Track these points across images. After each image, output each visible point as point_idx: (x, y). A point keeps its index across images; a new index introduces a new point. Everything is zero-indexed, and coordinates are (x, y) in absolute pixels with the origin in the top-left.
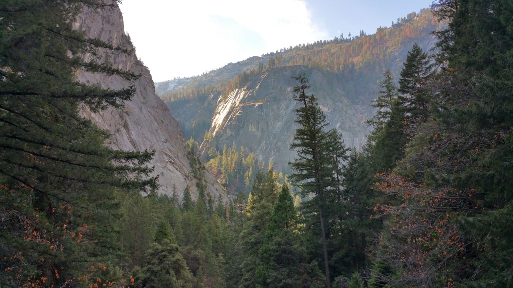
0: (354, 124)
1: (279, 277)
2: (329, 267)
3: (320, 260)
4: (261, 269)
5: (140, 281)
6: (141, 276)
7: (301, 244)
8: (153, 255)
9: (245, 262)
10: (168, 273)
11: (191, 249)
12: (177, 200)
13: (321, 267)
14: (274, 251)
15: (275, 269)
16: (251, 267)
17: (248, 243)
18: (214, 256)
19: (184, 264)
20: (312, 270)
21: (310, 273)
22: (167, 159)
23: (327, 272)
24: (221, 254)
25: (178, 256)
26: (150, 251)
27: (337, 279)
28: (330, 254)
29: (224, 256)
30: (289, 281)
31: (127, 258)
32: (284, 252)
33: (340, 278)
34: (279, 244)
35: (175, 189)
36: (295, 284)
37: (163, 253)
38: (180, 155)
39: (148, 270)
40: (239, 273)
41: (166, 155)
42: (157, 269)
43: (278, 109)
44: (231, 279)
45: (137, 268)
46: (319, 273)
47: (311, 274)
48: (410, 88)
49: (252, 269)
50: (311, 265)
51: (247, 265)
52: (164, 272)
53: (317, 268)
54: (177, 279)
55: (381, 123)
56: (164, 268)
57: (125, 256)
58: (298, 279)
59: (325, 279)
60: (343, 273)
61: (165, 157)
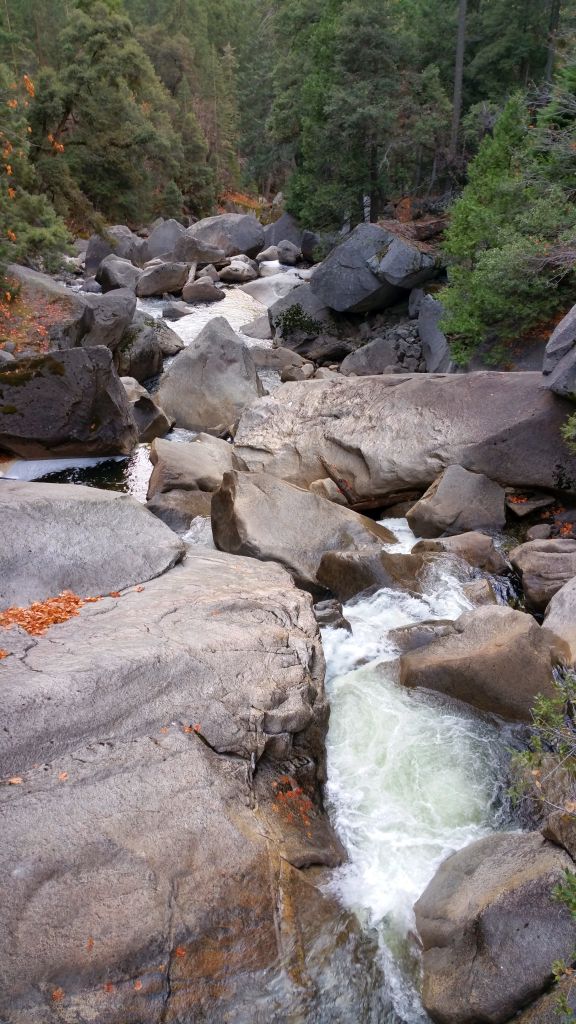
1: (351, 99)
2: (464, 80)
3: (446, 63)
4: (312, 82)
5: (57, 102)
6: (60, 88)
7: (409, 24)
8: (75, 40)
9: (280, 64)
10: (114, 84)
11: (159, 33)
13: (446, 79)
14: (345, 38)
15: (343, 83)
16: (291, 77)
17: (286, 17)
18: (214, 51)
19: (148, 66)
20: (425, 87)
21: (418, 94)
23: (458, 92)
24: (228, 48)
25: (131, 46)
26: (70, 30)
27: (474, 109)
28: (471, 50)
29: (236, 52)
30: (373, 110)
31: (23, 48)
32: (367, 41)
33: (484, 107)
34: (357, 23)
36: (385, 117)
37: (98, 37)
39: (72, 76)
40: (266, 91)
42: (89, 73)
44: (251, 105)
45: (47, 70)
46: (439, 92)
47: (423, 96)
49: (294, 83)
50: (425, 74)
51: (284, 72)
52: (104, 81)
53: (436, 83)
54: (138, 101)
56: (105, 73)
57: (16, 41)
58: (392, 107)
59: (449, 106)
60: (491, 95)
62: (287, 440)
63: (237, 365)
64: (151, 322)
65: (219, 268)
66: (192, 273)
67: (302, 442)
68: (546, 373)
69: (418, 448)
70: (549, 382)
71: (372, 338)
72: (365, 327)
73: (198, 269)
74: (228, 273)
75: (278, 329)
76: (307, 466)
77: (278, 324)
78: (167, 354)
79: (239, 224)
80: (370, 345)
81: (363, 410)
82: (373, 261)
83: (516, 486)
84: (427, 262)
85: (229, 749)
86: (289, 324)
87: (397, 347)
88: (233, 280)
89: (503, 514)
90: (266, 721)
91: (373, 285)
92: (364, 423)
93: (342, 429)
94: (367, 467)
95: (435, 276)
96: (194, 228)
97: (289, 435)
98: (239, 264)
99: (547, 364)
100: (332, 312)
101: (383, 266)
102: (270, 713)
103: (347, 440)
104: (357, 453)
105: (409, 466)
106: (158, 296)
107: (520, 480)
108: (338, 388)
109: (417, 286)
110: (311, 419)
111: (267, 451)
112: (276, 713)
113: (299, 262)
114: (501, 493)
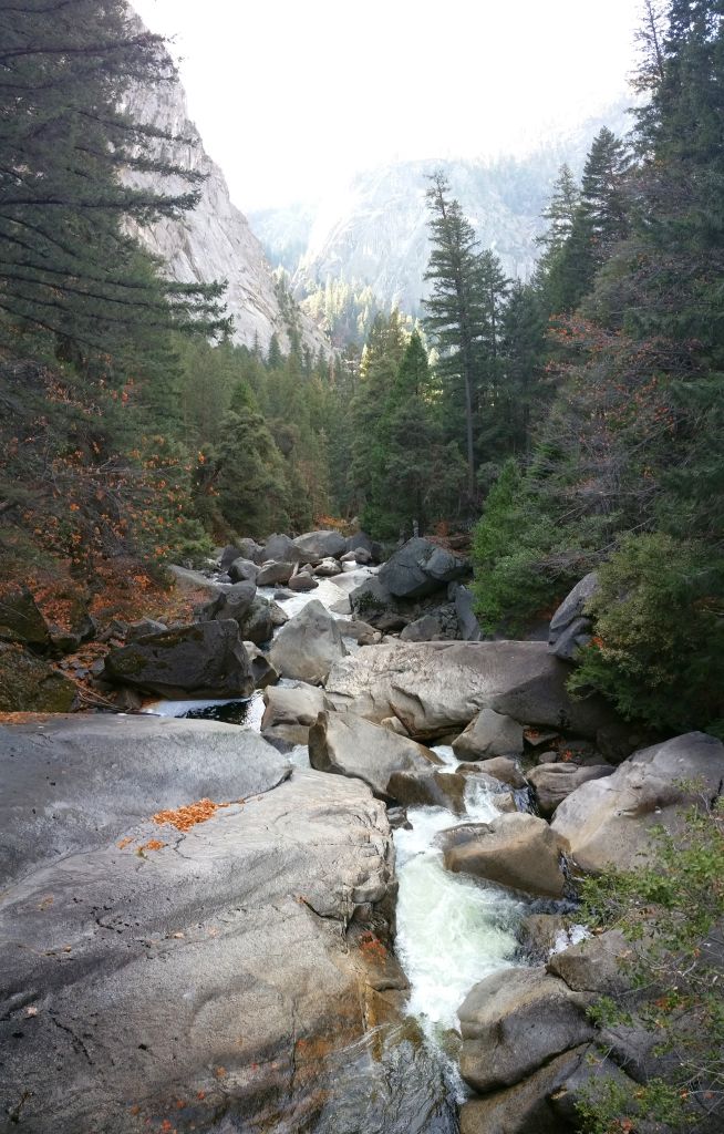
0: (517, 243)
1: (402, 461)
2: (474, 449)
3: (461, 439)
4: (378, 451)
5: (212, 463)
6: (214, 455)
7: (437, 418)
8: (228, 427)
9: (356, 441)
10: (250, 453)
11: (280, 422)
12: (261, 354)
13: (463, 449)
14: (397, 426)
15: (397, 452)
16: (364, 448)
17: (360, 415)
18: (313, 432)
19: (272, 442)
20: (450, 454)
21: (445, 458)
22: (245, 295)
23: (471, 457)
24: (322, 431)
25: (263, 430)
26: (225, 422)
27: (483, 467)
28: (477, 432)
29: (327, 433)
30: (417, 468)
31: (192, 431)
32: (411, 428)
33: (489, 465)
34: (405, 418)
35: (256, 337)
36: (425, 472)
37: (242, 426)
38: (264, 289)
39: (224, 448)
40: (346, 456)
41: (244, 289)
42: (235, 446)
43: (405, 220)
44: (336, 464)
45: (207, 445)
46: (460, 457)
47: (448, 459)
48: (599, 190)
49: (366, 452)
50: (449, 446)
51: (359, 445)
52: (245, 451)
53: (456, 451)
54: (264, 462)
55: (558, 241)
56: (245, 446)
57: (190, 428)
58: (430, 466)
59: (466, 465)
60: (493, 458)
61: (242, 292)
62: (364, 688)
63: (327, 633)
64: (265, 602)
65: (314, 566)
66: (296, 569)
67: (375, 690)
68: (551, 643)
69: (461, 696)
70: (554, 650)
71: (422, 615)
72: (417, 607)
73: (300, 567)
74: (321, 569)
75: (356, 608)
76: (379, 707)
77: (356, 604)
78: (276, 625)
79: (328, 537)
80: (422, 619)
81: (419, 667)
82: (422, 562)
83: (532, 724)
84: (459, 564)
85: (328, 913)
86: (364, 604)
87: (441, 622)
88: (324, 574)
89: (522, 744)
90: (354, 894)
91: (422, 579)
92: (420, 676)
93: (406, 680)
94: (423, 709)
95: (465, 574)
96: (297, 540)
97: (366, 684)
98: (328, 563)
99: (552, 636)
100: (394, 596)
101: (429, 565)
102: (357, 888)
103: (408, 689)
104: (416, 698)
105: (454, 709)
106: (271, 585)
107: (534, 720)
108: (401, 651)
109: (453, 580)
110: (382, 673)
111: (350, 696)
112: (363, 888)
113: (368, 563)
114: (520, 730)
